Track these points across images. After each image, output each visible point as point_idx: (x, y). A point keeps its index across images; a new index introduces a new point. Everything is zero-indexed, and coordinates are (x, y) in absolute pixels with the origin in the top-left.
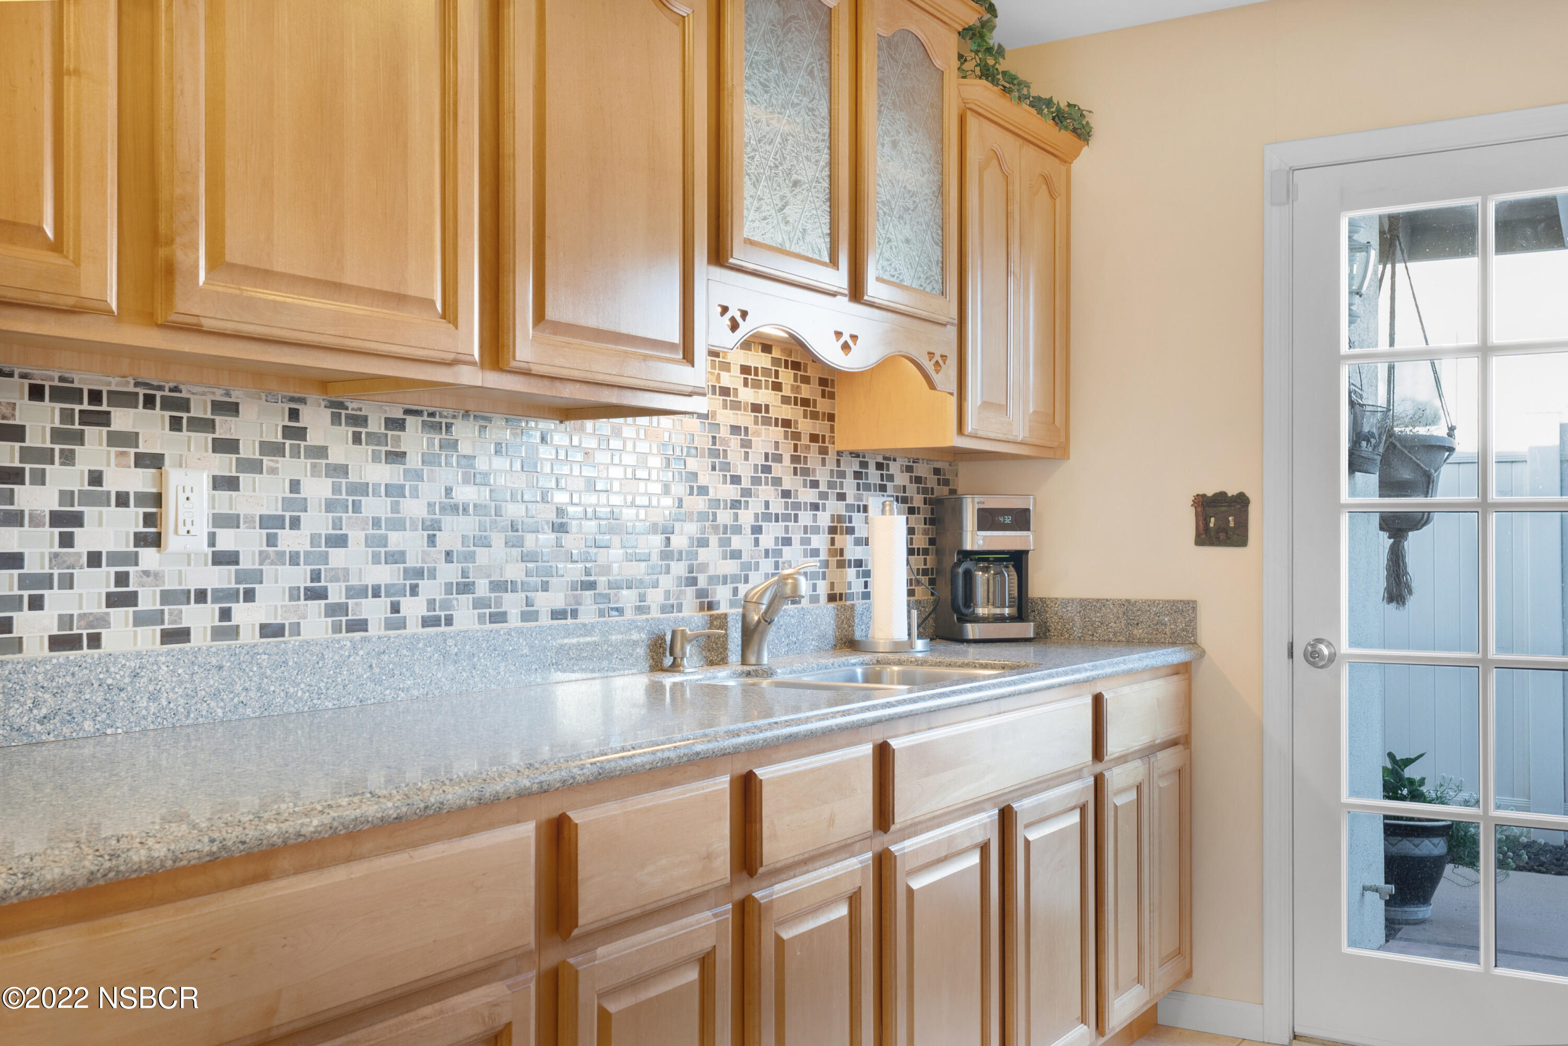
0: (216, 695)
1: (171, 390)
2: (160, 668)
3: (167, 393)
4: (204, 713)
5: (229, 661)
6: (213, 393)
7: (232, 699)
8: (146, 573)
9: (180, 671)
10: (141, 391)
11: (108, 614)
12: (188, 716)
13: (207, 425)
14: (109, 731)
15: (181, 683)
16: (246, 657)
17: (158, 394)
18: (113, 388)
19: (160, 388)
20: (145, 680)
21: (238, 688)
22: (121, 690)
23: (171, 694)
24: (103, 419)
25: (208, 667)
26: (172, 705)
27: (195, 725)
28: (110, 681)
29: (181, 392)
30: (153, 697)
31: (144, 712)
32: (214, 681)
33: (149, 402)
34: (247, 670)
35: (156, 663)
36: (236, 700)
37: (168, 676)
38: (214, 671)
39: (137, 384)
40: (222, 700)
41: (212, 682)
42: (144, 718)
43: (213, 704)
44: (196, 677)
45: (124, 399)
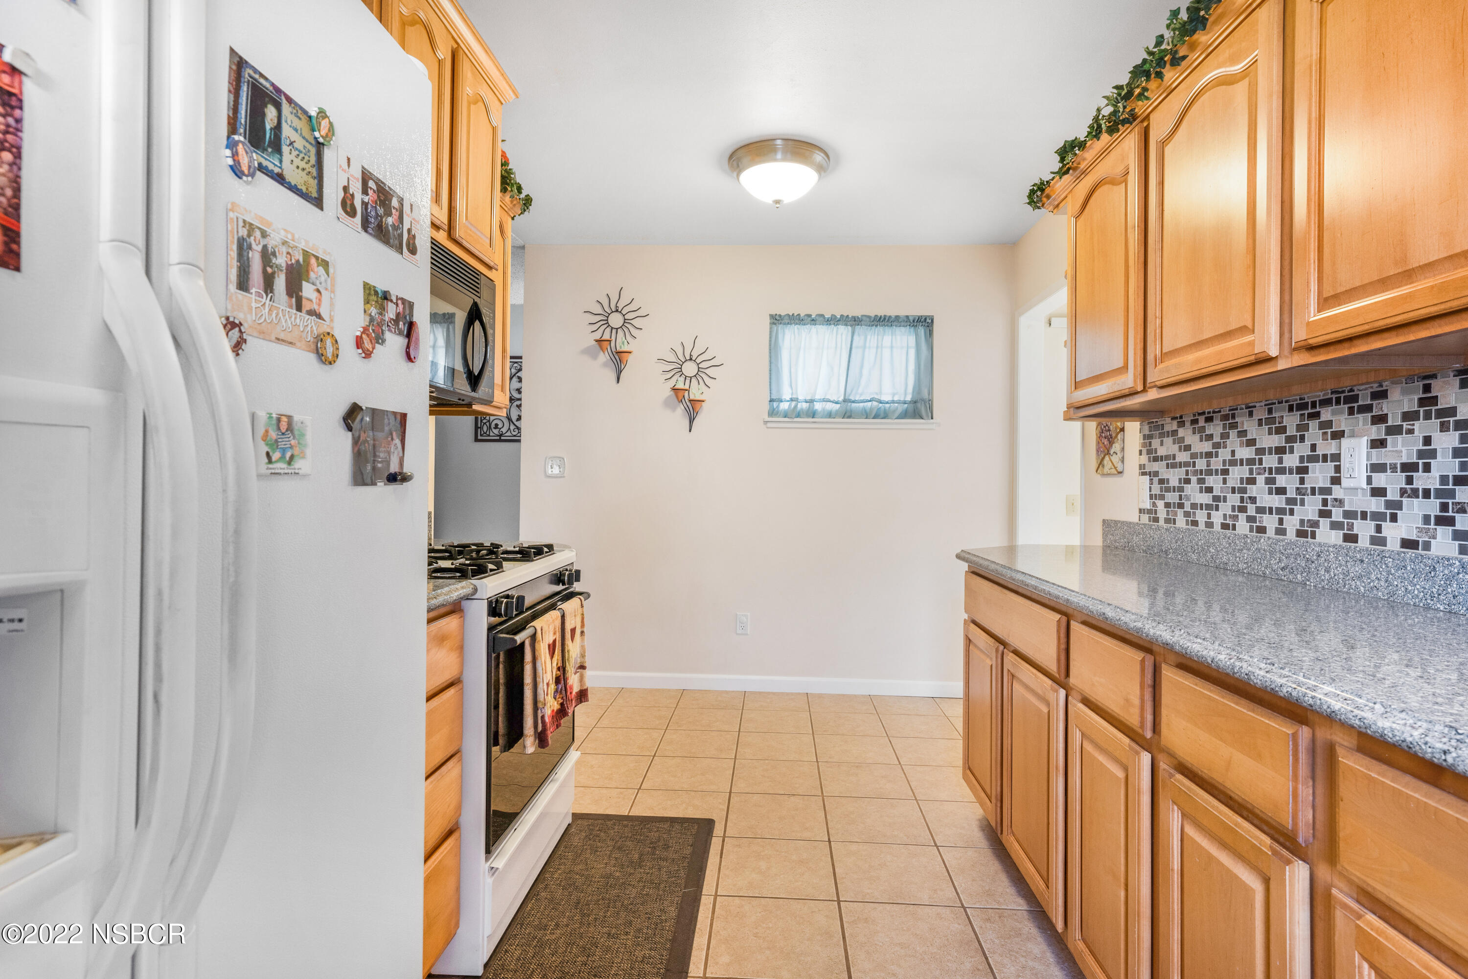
0: (1360, 577)
1: (1348, 392)
2: (1330, 554)
3: (1347, 394)
4: (1353, 587)
5: (1367, 558)
6: (1372, 387)
7: (1370, 583)
8: (1336, 500)
9: (1340, 558)
10: (1334, 396)
11: (1319, 521)
12: (1344, 586)
13: (1368, 408)
14: (1308, 583)
15: (1341, 565)
16: (1378, 557)
17: (1342, 395)
18: (1322, 398)
19: (1343, 392)
20: (1323, 559)
21: (1373, 577)
22: (1313, 562)
23: (1336, 571)
24: (1316, 415)
25: (1355, 559)
26: (1336, 577)
27: (1348, 593)
28: (1307, 556)
29: (1354, 391)
30: (1327, 571)
31: (1323, 577)
32: (1358, 568)
33: (1338, 402)
34: (1379, 566)
35: (1328, 551)
36: (1372, 584)
37: (1334, 559)
38: (1358, 562)
39: (1332, 393)
40: (1363, 582)
41: (1357, 569)
42: (1323, 580)
43: (1358, 583)
44: (1348, 564)
45: (1326, 402)
